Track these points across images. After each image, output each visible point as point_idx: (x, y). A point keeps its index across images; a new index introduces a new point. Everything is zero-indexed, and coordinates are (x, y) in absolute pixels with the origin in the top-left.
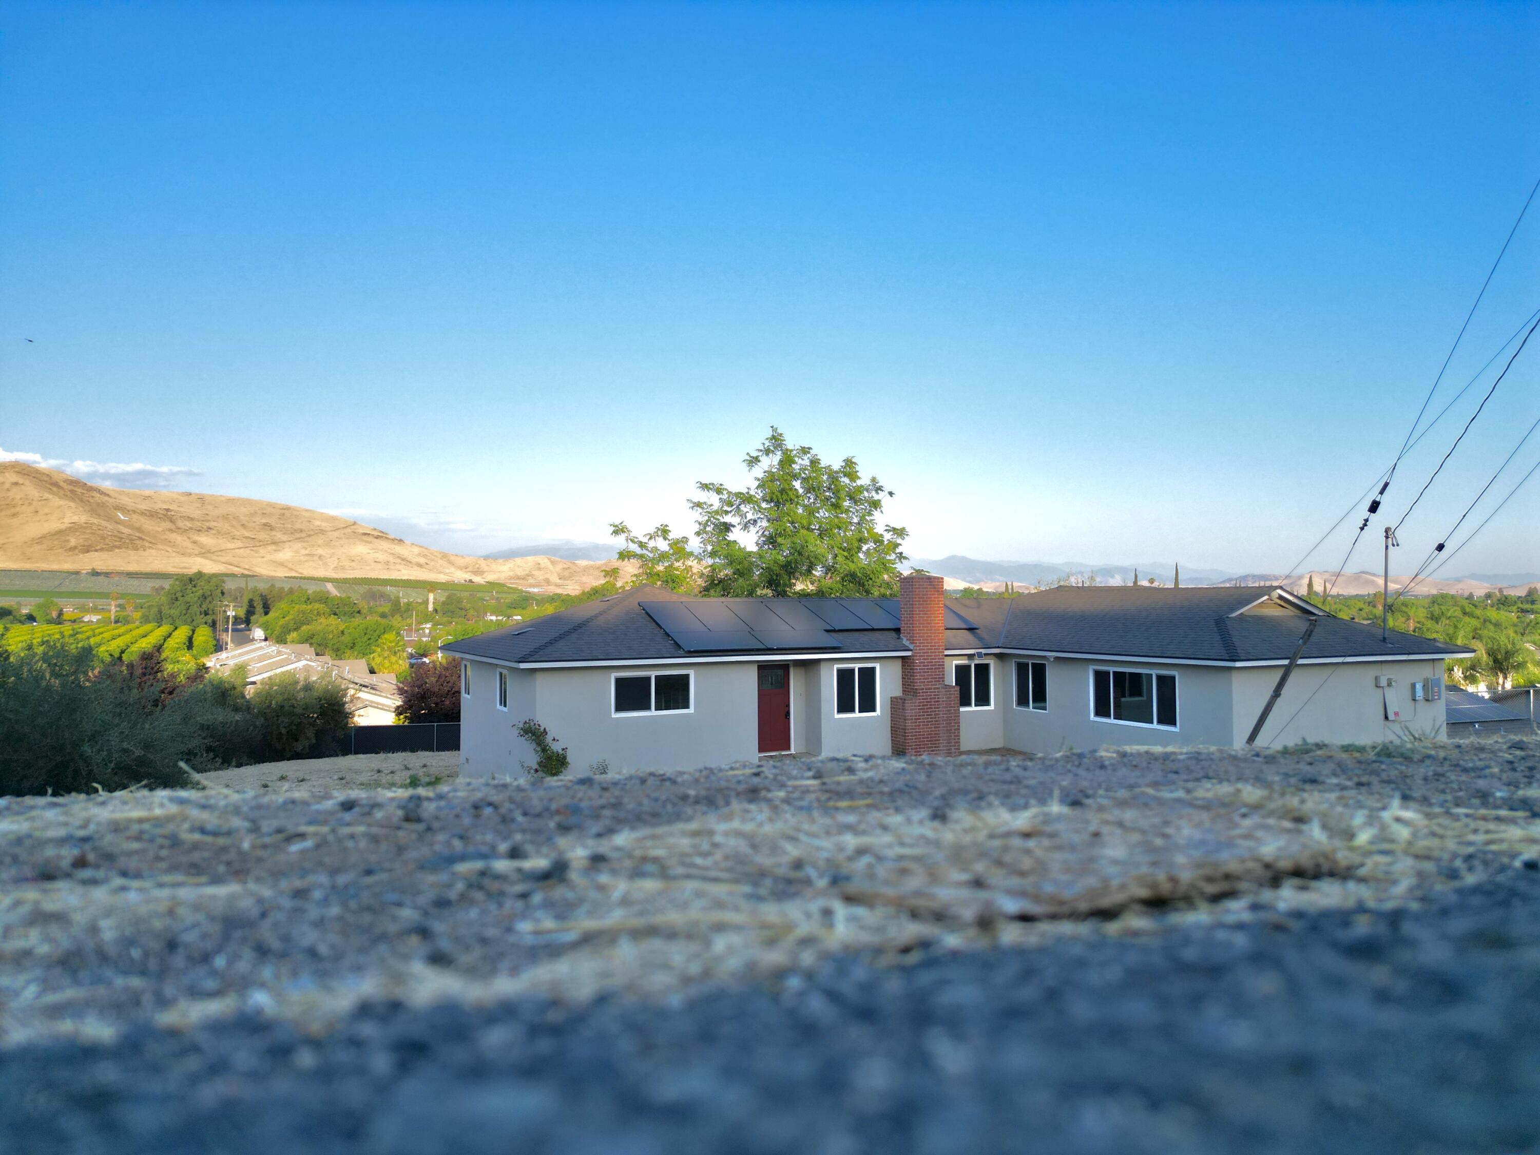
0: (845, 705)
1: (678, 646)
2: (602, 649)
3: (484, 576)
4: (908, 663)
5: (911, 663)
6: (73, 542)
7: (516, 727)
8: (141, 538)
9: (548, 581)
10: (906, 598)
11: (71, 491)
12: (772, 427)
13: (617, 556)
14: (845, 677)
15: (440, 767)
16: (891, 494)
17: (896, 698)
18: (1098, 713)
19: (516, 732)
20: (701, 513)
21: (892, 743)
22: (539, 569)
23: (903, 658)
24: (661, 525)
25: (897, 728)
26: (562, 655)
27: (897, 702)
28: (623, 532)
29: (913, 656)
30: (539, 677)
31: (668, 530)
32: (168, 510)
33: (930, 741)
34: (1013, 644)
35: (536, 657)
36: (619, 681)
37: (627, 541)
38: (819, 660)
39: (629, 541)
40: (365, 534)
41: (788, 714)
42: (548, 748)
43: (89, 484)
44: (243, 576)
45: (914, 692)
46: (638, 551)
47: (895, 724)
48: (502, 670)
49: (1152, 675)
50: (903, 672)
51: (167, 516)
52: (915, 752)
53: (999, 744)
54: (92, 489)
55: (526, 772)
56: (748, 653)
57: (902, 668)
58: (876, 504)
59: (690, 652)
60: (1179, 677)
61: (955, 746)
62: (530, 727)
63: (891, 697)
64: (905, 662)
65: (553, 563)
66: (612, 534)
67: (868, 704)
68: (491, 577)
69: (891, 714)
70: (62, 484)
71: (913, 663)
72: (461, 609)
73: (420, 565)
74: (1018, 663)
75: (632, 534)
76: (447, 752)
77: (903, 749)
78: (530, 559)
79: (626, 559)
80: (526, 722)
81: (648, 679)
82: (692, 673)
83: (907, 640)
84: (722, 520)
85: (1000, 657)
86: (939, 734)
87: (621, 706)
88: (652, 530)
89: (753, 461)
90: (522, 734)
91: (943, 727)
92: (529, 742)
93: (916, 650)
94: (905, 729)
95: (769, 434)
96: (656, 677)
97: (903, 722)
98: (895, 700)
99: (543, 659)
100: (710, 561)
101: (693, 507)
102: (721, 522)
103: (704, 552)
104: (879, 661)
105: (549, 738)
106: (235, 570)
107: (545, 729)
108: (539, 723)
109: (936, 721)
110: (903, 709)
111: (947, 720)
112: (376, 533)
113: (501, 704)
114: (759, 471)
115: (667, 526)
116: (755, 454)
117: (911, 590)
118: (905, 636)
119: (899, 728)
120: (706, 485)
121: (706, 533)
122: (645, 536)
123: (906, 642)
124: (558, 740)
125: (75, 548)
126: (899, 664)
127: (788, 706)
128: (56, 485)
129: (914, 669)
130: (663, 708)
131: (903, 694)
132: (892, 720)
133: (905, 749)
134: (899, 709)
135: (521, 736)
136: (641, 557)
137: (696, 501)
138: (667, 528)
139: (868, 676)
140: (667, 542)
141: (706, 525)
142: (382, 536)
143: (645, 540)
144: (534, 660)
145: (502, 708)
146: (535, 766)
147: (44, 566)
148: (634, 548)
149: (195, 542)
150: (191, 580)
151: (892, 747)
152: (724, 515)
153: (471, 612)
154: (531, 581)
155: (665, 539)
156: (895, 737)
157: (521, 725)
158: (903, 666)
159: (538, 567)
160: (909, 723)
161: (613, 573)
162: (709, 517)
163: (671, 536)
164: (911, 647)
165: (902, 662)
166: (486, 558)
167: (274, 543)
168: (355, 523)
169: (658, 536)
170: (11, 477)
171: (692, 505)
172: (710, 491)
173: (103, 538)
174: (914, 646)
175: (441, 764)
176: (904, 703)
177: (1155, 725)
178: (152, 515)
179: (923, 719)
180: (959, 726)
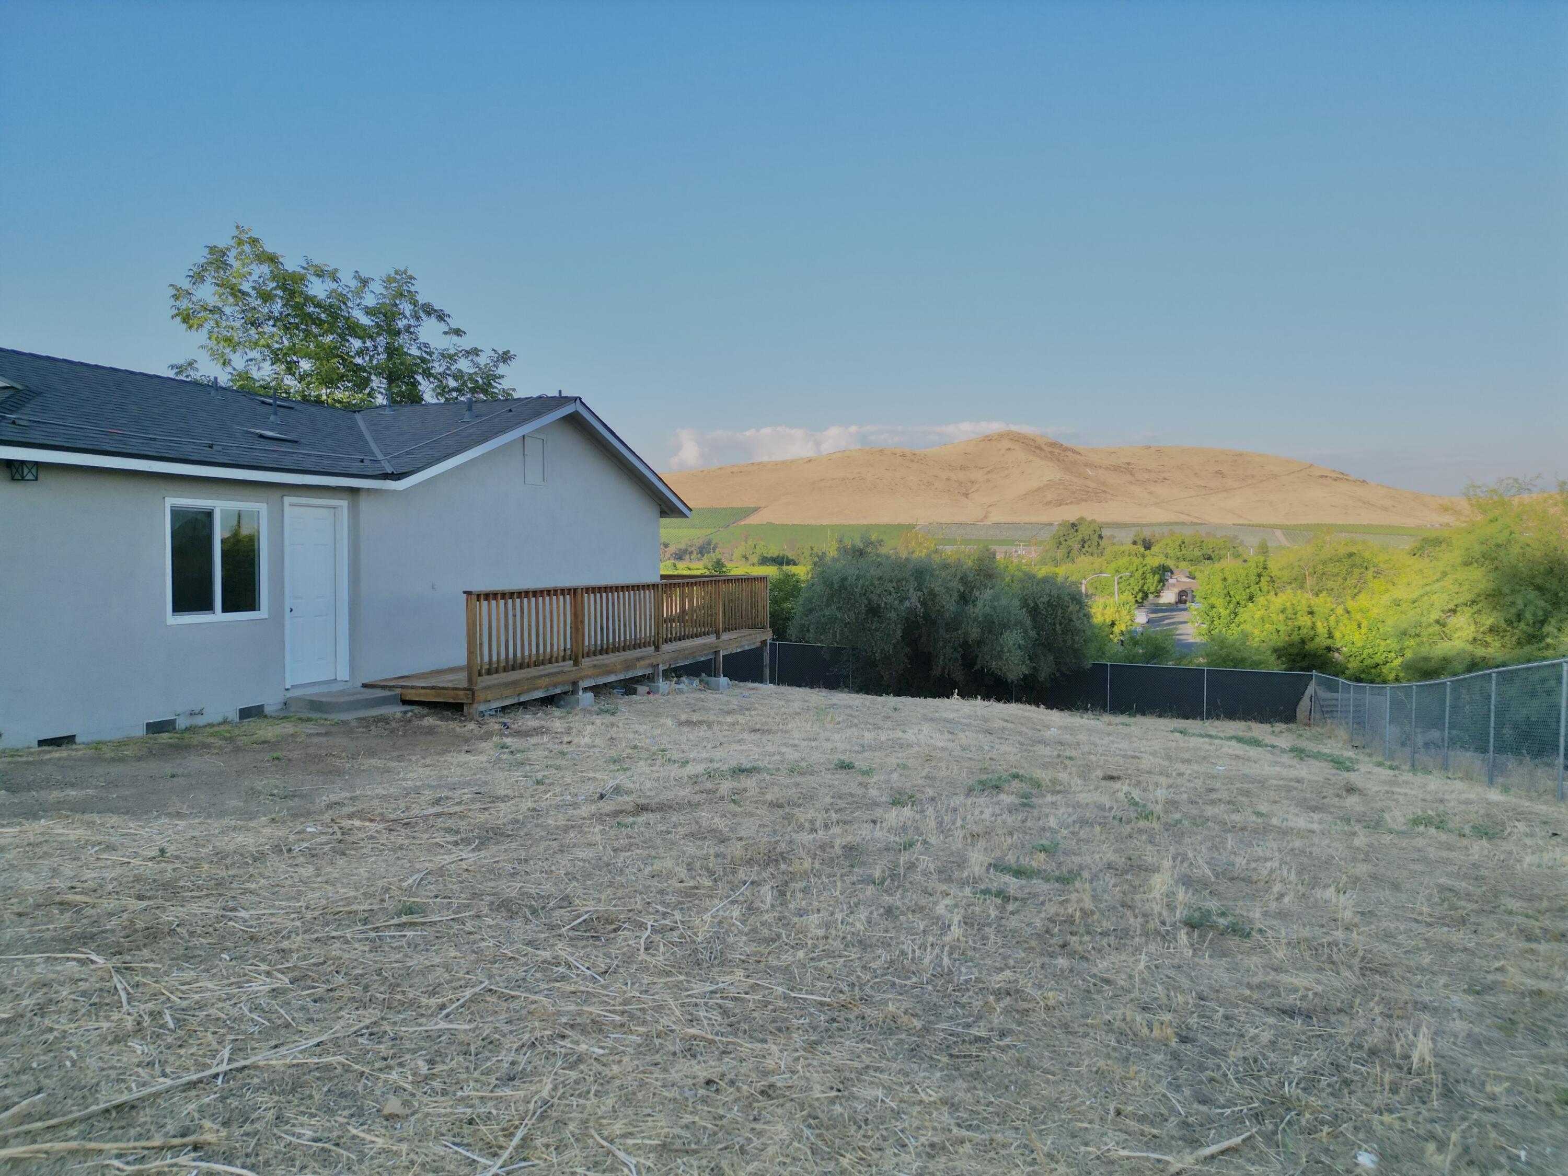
6: (1049, 497)
8: (1105, 492)
11: (1051, 452)
32: (1128, 464)
40: (1322, 477)
43: (1065, 444)
44: (1193, 524)
51: (1128, 469)
54: (1067, 449)
70: (1043, 447)
73: (1385, 509)
106: (1186, 519)
112: (1334, 475)
125: (1051, 502)
128: (1039, 448)
142: (1341, 477)
147: (1027, 519)
149: (1151, 493)
150: (1073, 525)
167: (1225, 490)
168: (1311, 465)
170: (1006, 444)
173: (1073, 493)
178: (1116, 468)
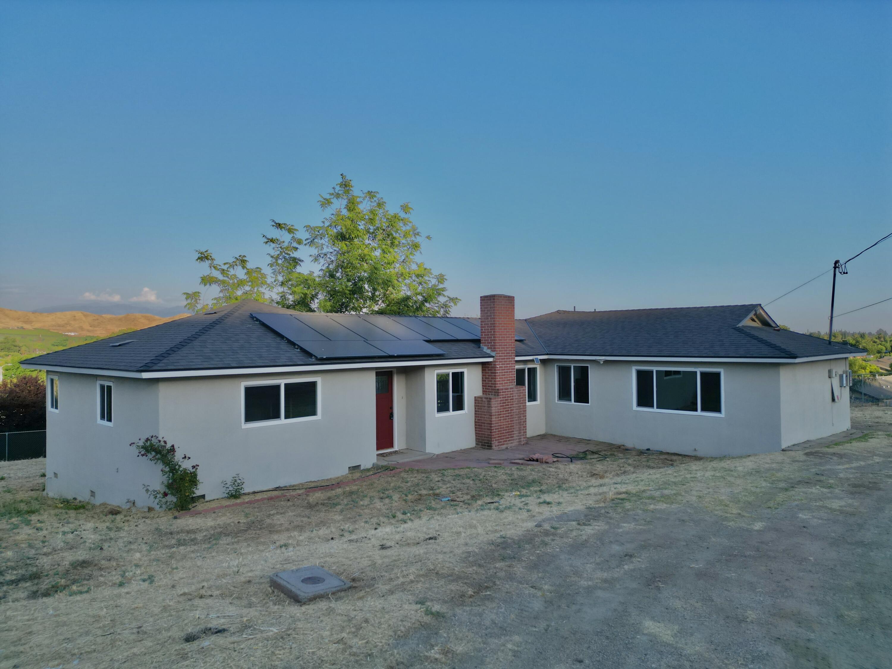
0: (442, 407)
1: (309, 354)
2: (232, 357)
3: (33, 324)
4: (489, 367)
5: (493, 367)
7: (134, 445)
9: (81, 328)
10: (487, 313)
12: (342, 175)
13: (200, 280)
14: (442, 383)
15: (19, 478)
16: (428, 237)
17: (479, 397)
18: (640, 403)
19: (134, 451)
20: (273, 248)
21: (476, 436)
22: (75, 320)
23: (483, 364)
24: (240, 256)
25: (481, 423)
26: (191, 364)
27: (482, 401)
28: (208, 259)
29: (494, 362)
30: (162, 388)
31: (246, 261)
33: (508, 432)
34: (559, 351)
35: (161, 365)
36: (249, 391)
37: (211, 267)
38: (423, 367)
39: (212, 268)
41: (391, 415)
42: (177, 467)
45: (495, 392)
46: (221, 277)
47: (479, 420)
48: (103, 383)
49: (696, 372)
50: (483, 375)
52: (498, 442)
53: (542, 432)
55: (152, 497)
56: (373, 360)
57: (483, 373)
58: (416, 246)
59: (322, 359)
60: (724, 374)
61: (523, 435)
62: (152, 445)
63: (475, 397)
64: (485, 367)
65: (85, 316)
66: (197, 260)
67: (459, 405)
68: (37, 325)
69: (475, 411)
71: (495, 367)
72: (16, 346)
74: (559, 367)
75: (215, 262)
76: (22, 461)
77: (488, 440)
78: (69, 314)
79: (208, 285)
80: (147, 440)
81: (277, 388)
82: (318, 380)
83: (488, 348)
84: (292, 255)
85: (543, 361)
86: (513, 426)
87: (250, 417)
88: (231, 260)
89: (326, 203)
90: (143, 453)
91: (516, 420)
92: (153, 462)
93: (497, 356)
94: (491, 424)
95: (340, 180)
96: (286, 385)
97: (489, 418)
98: (480, 399)
99: (170, 368)
100: (281, 289)
101: (267, 242)
102: (291, 257)
103: (275, 281)
104: (466, 366)
105: (178, 456)
107: (173, 446)
108: (165, 439)
109: (511, 416)
110: (489, 407)
111: (518, 415)
113: (103, 417)
114: (328, 212)
115: (244, 256)
116: (328, 197)
117: (492, 306)
118: (485, 346)
119: (485, 423)
120: (280, 224)
121: (278, 264)
122: (225, 264)
123: (485, 349)
124: (189, 458)
126: (479, 369)
127: (391, 408)
129: (495, 373)
130: (291, 415)
131: (483, 394)
132: (475, 417)
133: (491, 441)
134: (485, 406)
135: (143, 455)
136: (223, 282)
137: (270, 237)
138: (245, 259)
139: (458, 378)
140: (245, 271)
141: (277, 258)
143: (225, 267)
144: (159, 368)
145: (105, 423)
146: (162, 489)
148: (216, 274)
151: (476, 439)
152: (294, 251)
153: (23, 348)
154: (69, 328)
155: (244, 267)
156: (479, 431)
157: (141, 443)
158: (483, 370)
159: (74, 318)
160: (494, 419)
161: (193, 296)
162: (281, 252)
163: (249, 266)
164: (493, 354)
165: (482, 367)
166: (34, 312)
169: (236, 265)
171: (266, 240)
172: (283, 229)
174: (497, 354)
175: (20, 475)
176: (489, 401)
177: (699, 412)
179: (503, 414)
180: (526, 419)
